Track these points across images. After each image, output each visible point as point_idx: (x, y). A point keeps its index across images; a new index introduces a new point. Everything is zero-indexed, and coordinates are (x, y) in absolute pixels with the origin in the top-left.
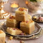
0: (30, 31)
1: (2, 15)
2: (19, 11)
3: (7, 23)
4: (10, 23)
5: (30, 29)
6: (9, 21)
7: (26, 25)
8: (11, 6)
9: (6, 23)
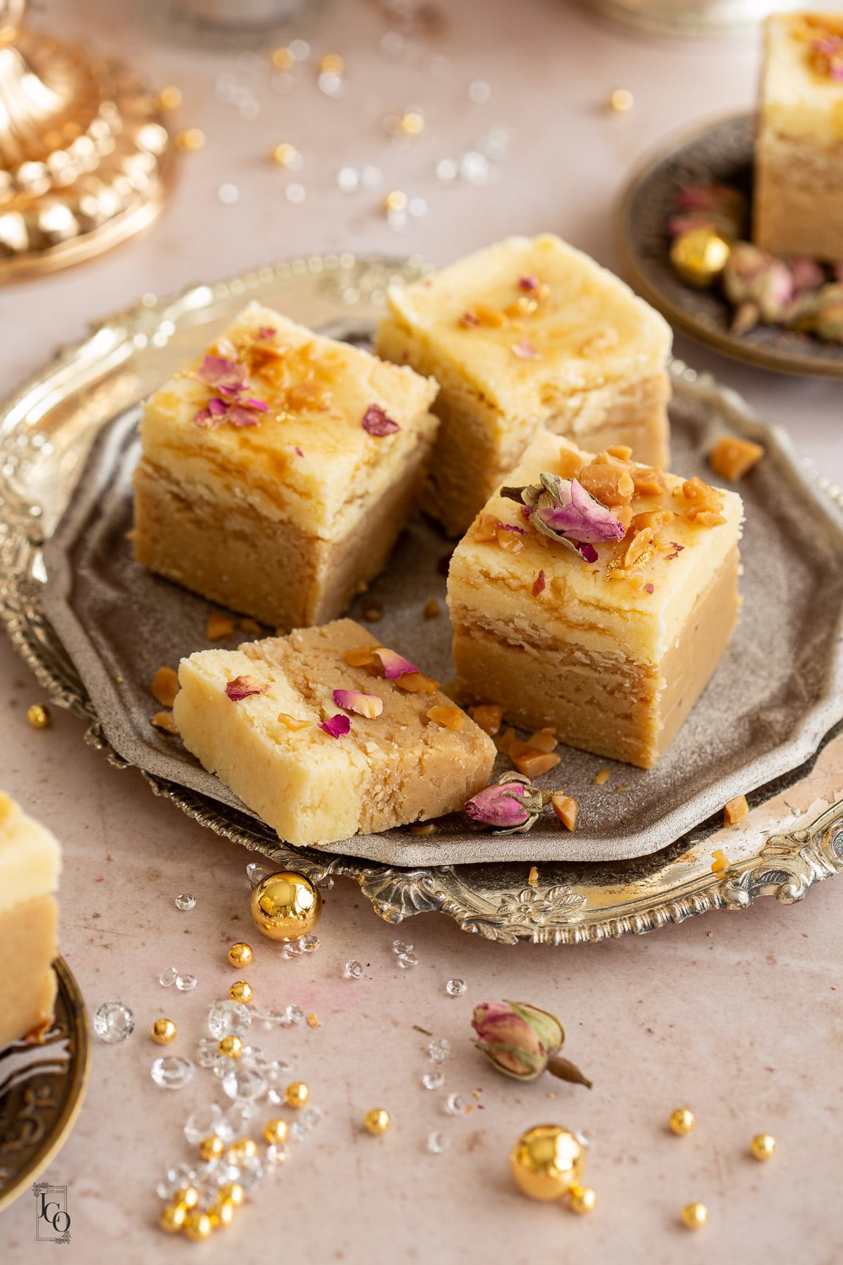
0: (658, 722)
3: (147, 498)
4: (221, 513)
5: (661, 688)
6: (201, 466)
7: (574, 611)
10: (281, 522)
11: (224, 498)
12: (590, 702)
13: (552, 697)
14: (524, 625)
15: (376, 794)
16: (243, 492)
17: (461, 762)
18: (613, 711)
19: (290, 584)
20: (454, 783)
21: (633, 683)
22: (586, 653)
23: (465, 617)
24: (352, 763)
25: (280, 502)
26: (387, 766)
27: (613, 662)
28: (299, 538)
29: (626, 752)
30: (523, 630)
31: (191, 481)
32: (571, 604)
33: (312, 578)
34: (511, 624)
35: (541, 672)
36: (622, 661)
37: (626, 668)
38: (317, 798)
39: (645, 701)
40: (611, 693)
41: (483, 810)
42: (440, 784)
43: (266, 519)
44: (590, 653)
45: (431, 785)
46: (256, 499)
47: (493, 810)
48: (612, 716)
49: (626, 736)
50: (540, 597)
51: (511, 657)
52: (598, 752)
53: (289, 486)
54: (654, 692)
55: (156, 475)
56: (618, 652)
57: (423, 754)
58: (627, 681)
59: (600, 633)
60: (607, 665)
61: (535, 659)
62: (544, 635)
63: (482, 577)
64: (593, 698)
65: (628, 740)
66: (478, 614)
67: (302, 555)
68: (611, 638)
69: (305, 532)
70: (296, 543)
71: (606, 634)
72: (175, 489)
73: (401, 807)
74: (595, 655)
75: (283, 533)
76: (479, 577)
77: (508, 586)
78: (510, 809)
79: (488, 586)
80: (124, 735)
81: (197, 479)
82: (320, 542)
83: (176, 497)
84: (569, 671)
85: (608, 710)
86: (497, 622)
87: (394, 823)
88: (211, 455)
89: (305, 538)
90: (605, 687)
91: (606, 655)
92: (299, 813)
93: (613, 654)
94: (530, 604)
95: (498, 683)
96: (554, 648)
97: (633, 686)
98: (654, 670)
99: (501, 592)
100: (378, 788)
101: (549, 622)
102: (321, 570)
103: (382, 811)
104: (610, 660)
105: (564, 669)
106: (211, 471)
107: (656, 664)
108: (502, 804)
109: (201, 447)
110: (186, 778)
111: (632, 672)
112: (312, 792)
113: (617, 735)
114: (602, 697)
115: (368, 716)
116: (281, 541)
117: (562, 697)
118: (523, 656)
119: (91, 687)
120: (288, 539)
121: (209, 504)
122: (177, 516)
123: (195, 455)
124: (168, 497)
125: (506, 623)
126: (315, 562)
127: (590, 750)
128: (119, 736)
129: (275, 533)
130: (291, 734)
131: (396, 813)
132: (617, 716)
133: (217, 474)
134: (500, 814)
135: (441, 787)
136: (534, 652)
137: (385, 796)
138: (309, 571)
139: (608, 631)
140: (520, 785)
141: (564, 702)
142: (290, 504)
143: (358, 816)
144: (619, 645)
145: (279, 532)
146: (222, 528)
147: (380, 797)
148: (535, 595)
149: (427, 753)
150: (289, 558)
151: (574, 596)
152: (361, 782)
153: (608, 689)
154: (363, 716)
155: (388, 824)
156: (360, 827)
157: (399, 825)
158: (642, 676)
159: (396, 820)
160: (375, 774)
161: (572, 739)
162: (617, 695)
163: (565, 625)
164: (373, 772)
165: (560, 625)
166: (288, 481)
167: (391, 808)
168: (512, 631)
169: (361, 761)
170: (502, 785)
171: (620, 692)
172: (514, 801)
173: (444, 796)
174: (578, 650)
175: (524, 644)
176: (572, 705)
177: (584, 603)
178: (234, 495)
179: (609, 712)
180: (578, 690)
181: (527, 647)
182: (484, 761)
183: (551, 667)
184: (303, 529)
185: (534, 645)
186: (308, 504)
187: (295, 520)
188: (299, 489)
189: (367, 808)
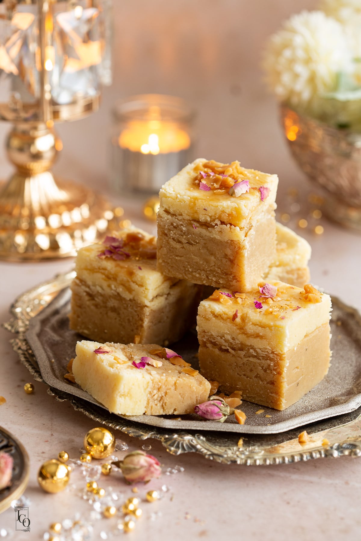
0: (286, 386)
1: (40, 222)
2: (196, 194)
3: (76, 296)
4: (106, 298)
5: (287, 366)
6: (99, 277)
7: (250, 328)
8: (119, 134)
9: (68, 295)
10: (130, 300)
11: (108, 291)
12: (256, 377)
13: (240, 375)
14: (229, 337)
15: (154, 395)
16: (115, 287)
17: (194, 387)
18: (266, 380)
19: (132, 330)
20: (191, 398)
21: (275, 364)
22: (255, 351)
23: (204, 337)
24: (143, 377)
25: (130, 290)
26: (160, 382)
27: (266, 353)
28: (137, 307)
29: (272, 402)
30: (228, 340)
31: (95, 285)
32: (248, 324)
33: (142, 326)
34: (223, 338)
35: (235, 362)
36: (270, 352)
37: (271, 355)
38: (126, 391)
39: (280, 373)
40: (265, 371)
41: (202, 409)
42: (184, 397)
43: (124, 299)
44: (256, 349)
45: (180, 396)
46: (120, 290)
47: (206, 410)
48: (266, 383)
49: (271, 393)
50: (236, 321)
51: (223, 355)
52: (260, 403)
53: (134, 282)
54: (283, 368)
55: (80, 284)
56: (268, 347)
57: (177, 380)
58: (272, 362)
59: (261, 339)
60: (264, 355)
61: (233, 355)
62: (237, 342)
63: (212, 315)
64: (258, 374)
65: (272, 395)
66: (210, 334)
67: (138, 315)
68: (265, 340)
69: (140, 304)
70: (136, 309)
71: (263, 338)
72: (87, 290)
73: (165, 405)
74: (258, 350)
75: (131, 306)
76: (210, 315)
77: (222, 318)
78: (214, 410)
79: (214, 318)
80: (50, 376)
81: (97, 283)
82: (146, 308)
83: (88, 294)
84: (247, 360)
85: (264, 380)
86: (217, 338)
87: (162, 413)
88: (103, 271)
89: (140, 307)
90: (262, 367)
91: (263, 350)
92: (118, 397)
93: (266, 349)
94: (231, 326)
95: (217, 370)
96: (241, 349)
97: (275, 366)
98: (283, 356)
99: (219, 321)
100: (155, 392)
101: (239, 335)
102: (146, 321)
103: (156, 405)
104: (265, 352)
105: (245, 360)
106: (103, 279)
107: (285, 353)
108: (210, 407)
109: (99, 268)
110: (73, 391)
111: (274, 358)
112: (124, 387)
113: (268, 392)
114: (261, 372)
115: (155, 366)
116: (130, 309)
117: (244, 375)
118: (228, 354)
119: (40, 361)
120: (133, 309)
121: (101, 295)
122: (88, 303)
123: (97, 272)
124: (85, 294)
125: (221, 338)
126: (143, 317)
127: (256, 403)
128: (48, 376)
129: (127, 306)
130: (118, 365)
131: (163, 408)
132: (267, 383)
133: (105, 280)
134: (209, 412)
135: (184, 398)
136: (232, 352)
137: (158, 397)
138: (140, 322)
139: (264, 337)
140: (220, 402)
141: (245, 377)
142: (134, 290)
143: (145, 405)
144: (269, 344)
145: (129, 305)
146: (106, 307)
147: (156, 397)
148: (233, 321)
149: (179, 380)
150: (133, 317)
151: (250, 320)
152: (147, 387)
153: (264, 368)
154: (153, 366)
155: (159, 412)
156: (146, 410)
157: (164, 414)
158: (278, 359)
159: (163, 412)
160: (154, 384)
161: (249, 397)
162: (268, 371)
163: (246, 336)
164: (153, 383)
165: (244, 336)
166: (133, 279)
167: (161, 404)
168: (224, 341)
169: (148, 377)
170: (212, 400)
171: (269, 370)
172: (216, 407)
173: (186, 404)
174: (251, 349)
175: (229, 348)
176: (249, 378)
177: (254, 324)
178: (112, 289)
179: (264, 381)
180: (251, 370)
181: (230, 350)
182: (205, 391)
183: (240, 359)
184: (139, 302)
185: (233, 349)
186: (142, 289)
187: (136, 298)
188: (139, 283)
189: (150, 401)
